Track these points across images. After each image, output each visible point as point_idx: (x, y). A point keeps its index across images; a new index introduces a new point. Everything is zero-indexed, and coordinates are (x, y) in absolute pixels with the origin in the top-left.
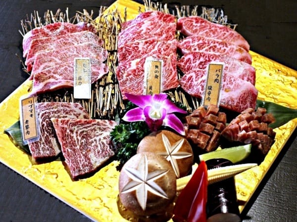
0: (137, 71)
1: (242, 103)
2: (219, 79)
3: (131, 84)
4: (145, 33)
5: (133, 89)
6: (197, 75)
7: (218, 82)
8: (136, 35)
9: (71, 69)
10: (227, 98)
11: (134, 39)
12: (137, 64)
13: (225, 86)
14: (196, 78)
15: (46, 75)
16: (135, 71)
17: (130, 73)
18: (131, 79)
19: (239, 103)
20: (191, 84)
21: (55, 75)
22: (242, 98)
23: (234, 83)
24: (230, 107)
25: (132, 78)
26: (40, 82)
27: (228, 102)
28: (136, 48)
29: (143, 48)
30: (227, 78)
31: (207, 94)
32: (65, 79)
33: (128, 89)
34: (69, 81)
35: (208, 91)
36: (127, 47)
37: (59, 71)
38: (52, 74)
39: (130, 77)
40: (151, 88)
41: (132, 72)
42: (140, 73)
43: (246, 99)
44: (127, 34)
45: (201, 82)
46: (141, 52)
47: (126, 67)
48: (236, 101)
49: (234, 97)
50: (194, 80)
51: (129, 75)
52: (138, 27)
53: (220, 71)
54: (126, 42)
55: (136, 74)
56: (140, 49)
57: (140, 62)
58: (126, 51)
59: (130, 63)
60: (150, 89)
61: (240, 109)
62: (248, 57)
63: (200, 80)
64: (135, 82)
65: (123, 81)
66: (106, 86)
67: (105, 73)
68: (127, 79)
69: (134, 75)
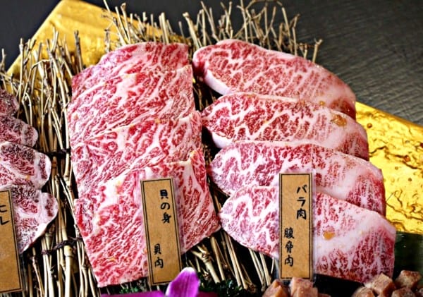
0: (121, 208)
1: (363, 262)
2: (307, 210)
3: (112, 242)
4: (127, 105)
5: (119, 254)
6: (256, 202)
7: (305, 218)
8: (107, 112)
10: (331, 254)
11: (103, 122)
12: (120, 190)
13: (322, 225)
14: (254, 207)
16: (115, 208)
17: (106, 214)
18: (111, 230)
19: (357, 262)
20: (245, 221)
22: (363, 249)
23: (340, 215)
24: (338, 275)
25: (112, 226)
27: (335, 263)
28: (111, 148)
29: (127, 145)
30: (323, 204)
31: (285, 250)
33: (106, 256)
35: (285, 240)
36: (91, 147)
39: (108, 224)
40: (157, 249)
41: (111, 212)
42: (129, 213)
43: (371, 251)
44: (87, 110)
45: (267, 218)
46: (124, 155)
47: (95, 201)
48: (350, 259)
49: (344, 251)
50: (250, 213)
51: (103, 221)
52: (109, 92)
53: (307, 189)
54: (88, 133)
55: (120, 215)
56: (121, 148)
57: (124, 184)
58: (91, 155)
59: (103, 188)
60: (156, 252)
61: (361, 275)
62: (359, 135)
63: (264, 213)
64: (120, 236)
65: (93, 238)
66: (58, 251)
67: (49, 220)
68: (102, 230)
69: (117, 219)
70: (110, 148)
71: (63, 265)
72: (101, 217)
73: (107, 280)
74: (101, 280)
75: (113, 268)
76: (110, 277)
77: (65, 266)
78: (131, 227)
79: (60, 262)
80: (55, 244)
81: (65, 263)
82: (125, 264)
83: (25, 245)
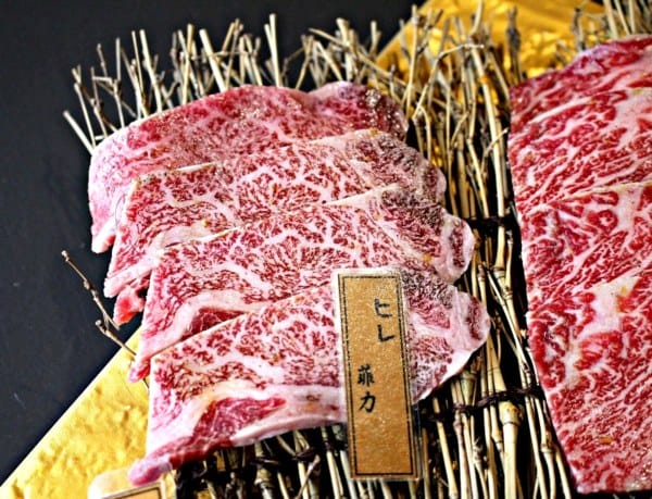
0: (626, 340)
3: (605, 404)
4: (639, 144)
5: (619, 433)
8: (596, 154)
9: (323, 330)
11: (587, 172)
12: (624, 304)
15: (209, 360)
16: (615, 338)
17: (594, 349)
18: (602, 380)
21: (249, 362)
25: (606, 373)
26: (181, 397)
28: (604, 221)
29: (637, 220)
32: (298, 383)
33: (594, 432)
34: (316, 389)
36: (565, 216)
37: (265, 340)
38: (235, 356)
39: (597, 368)
41: (605, 346)
42: (643, 352)
44: (552, 146)
46: (628, 240)
47: (573, 319)
51: (587, 361)
52: (600, 116)
54: (554, 188)
55: (624, 354)
56: (625, 224)
57: (634, 294)
58: (561, 231)
59: (590, 298)
64: (622, 396)
65: (565, 392)
66: (485, 410)
67: (474, 346)
68: (584, 378)
69: (616, 361)
70: (603, 223)
71: (497, 439)
72: (584, 353)
73: (598, 480)
74: (585, 480)
75: (609, 458)
76: (605, 476)
77: (502, 442)
78: (643, 382)
79: (491, 432)
80: (479, 397)
81: (502, 435)
82: (635, 453)
83: (425, 389)
